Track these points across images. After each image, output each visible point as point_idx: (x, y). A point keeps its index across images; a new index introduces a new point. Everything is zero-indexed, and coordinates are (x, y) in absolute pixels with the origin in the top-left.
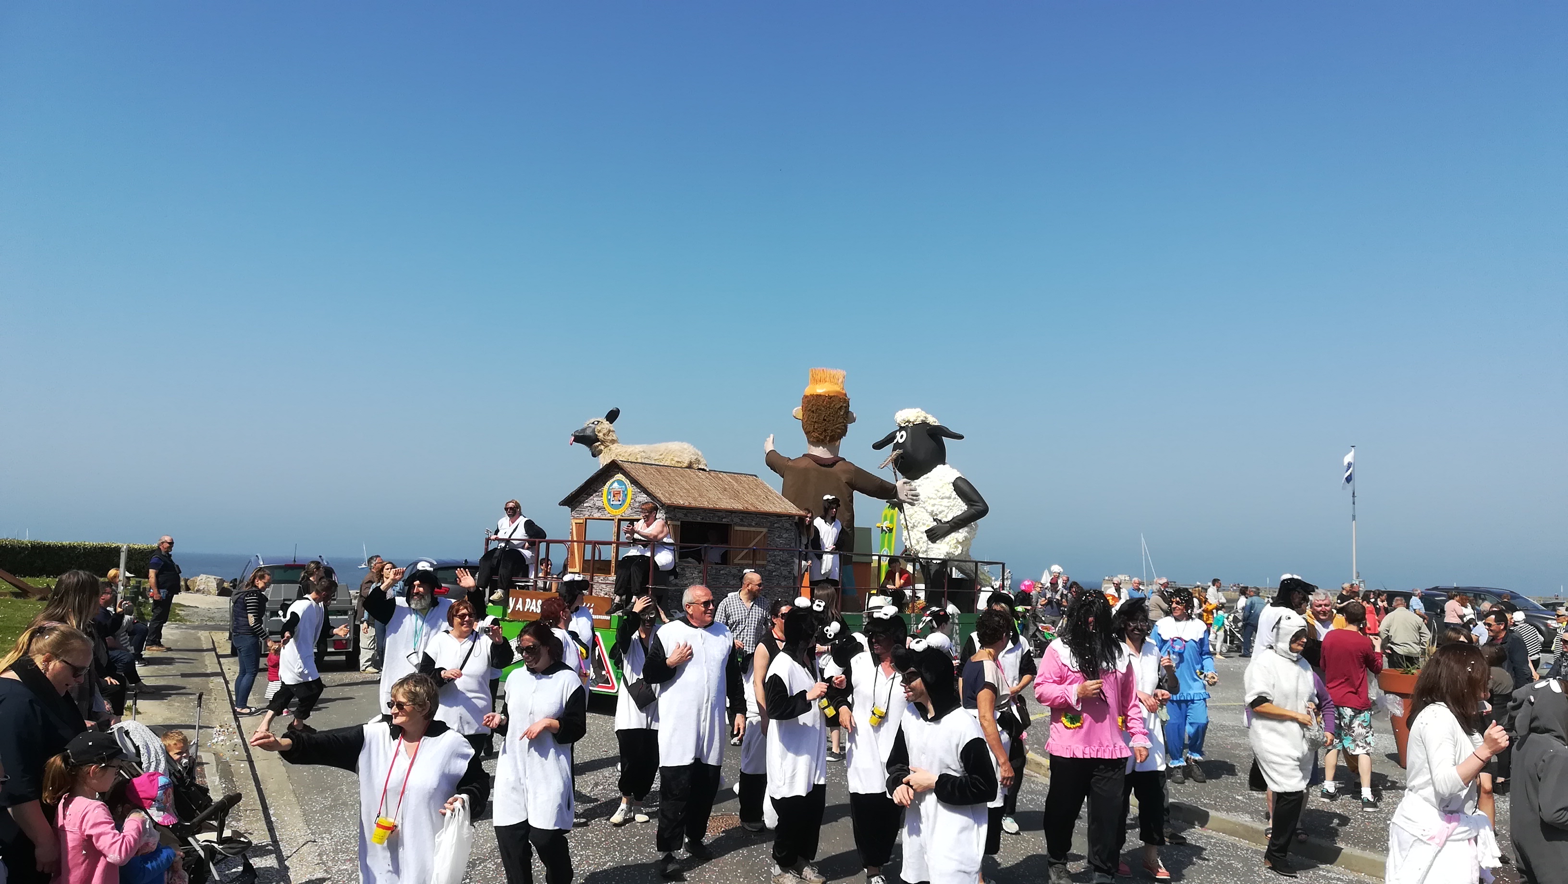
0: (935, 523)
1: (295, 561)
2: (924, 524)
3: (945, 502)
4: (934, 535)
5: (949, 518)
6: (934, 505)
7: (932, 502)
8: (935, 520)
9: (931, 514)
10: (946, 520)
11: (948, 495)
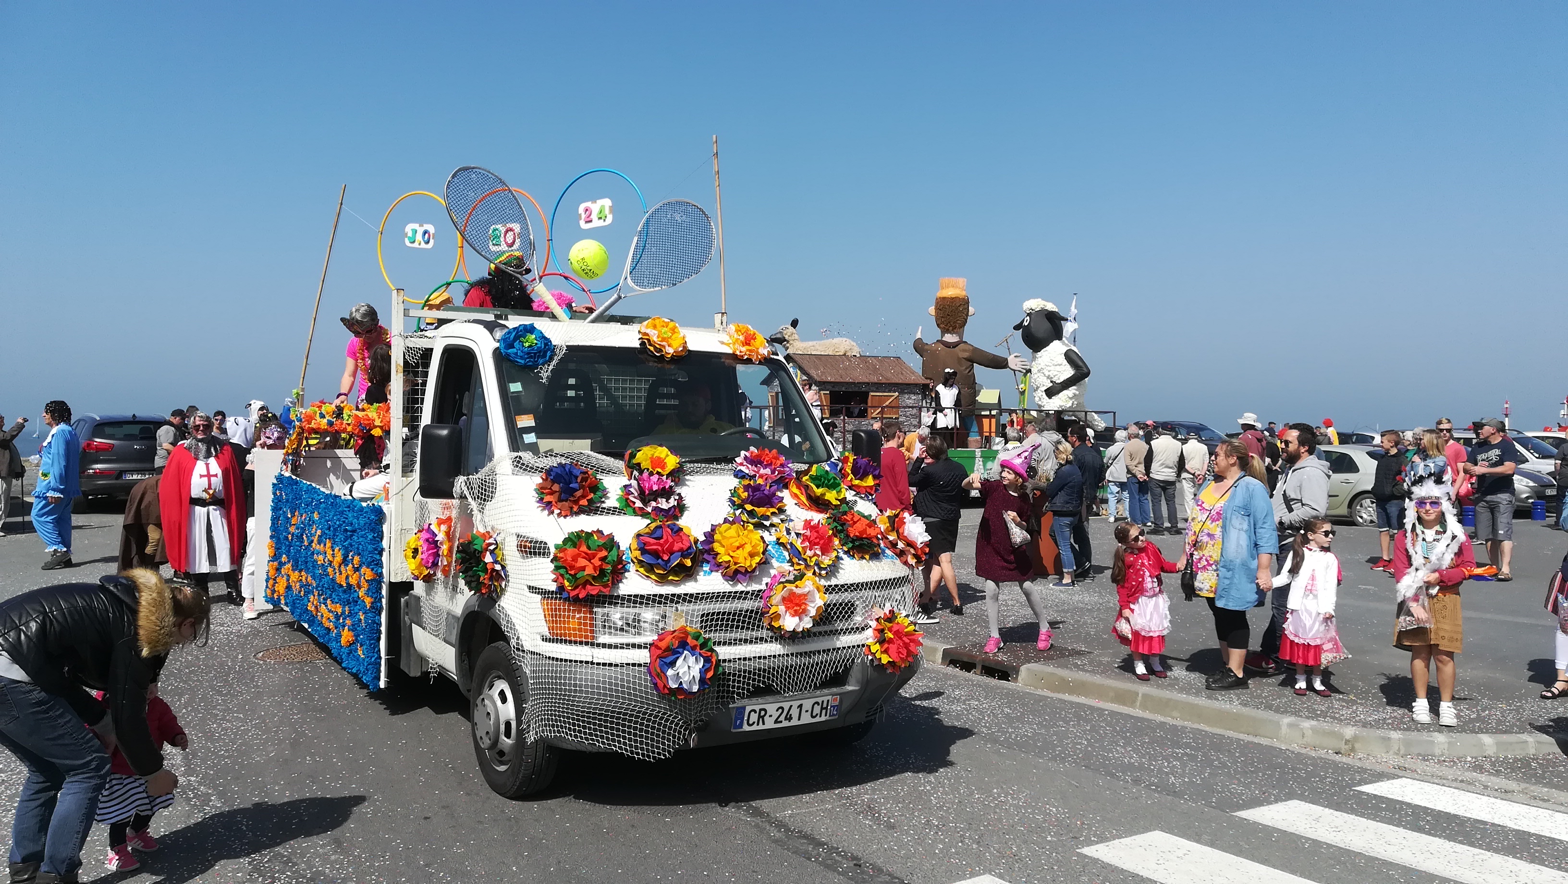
0: (1052, 384)
2: (1044, 385)
3: (1058, 368)
4: (1051, 393)
5: (1062, 380)
6: (1049, 371)
7: (1049, 368)
8: (1051, 382)
9: (1048, 377)
10: (1059, 381)
11: (1060, 363)
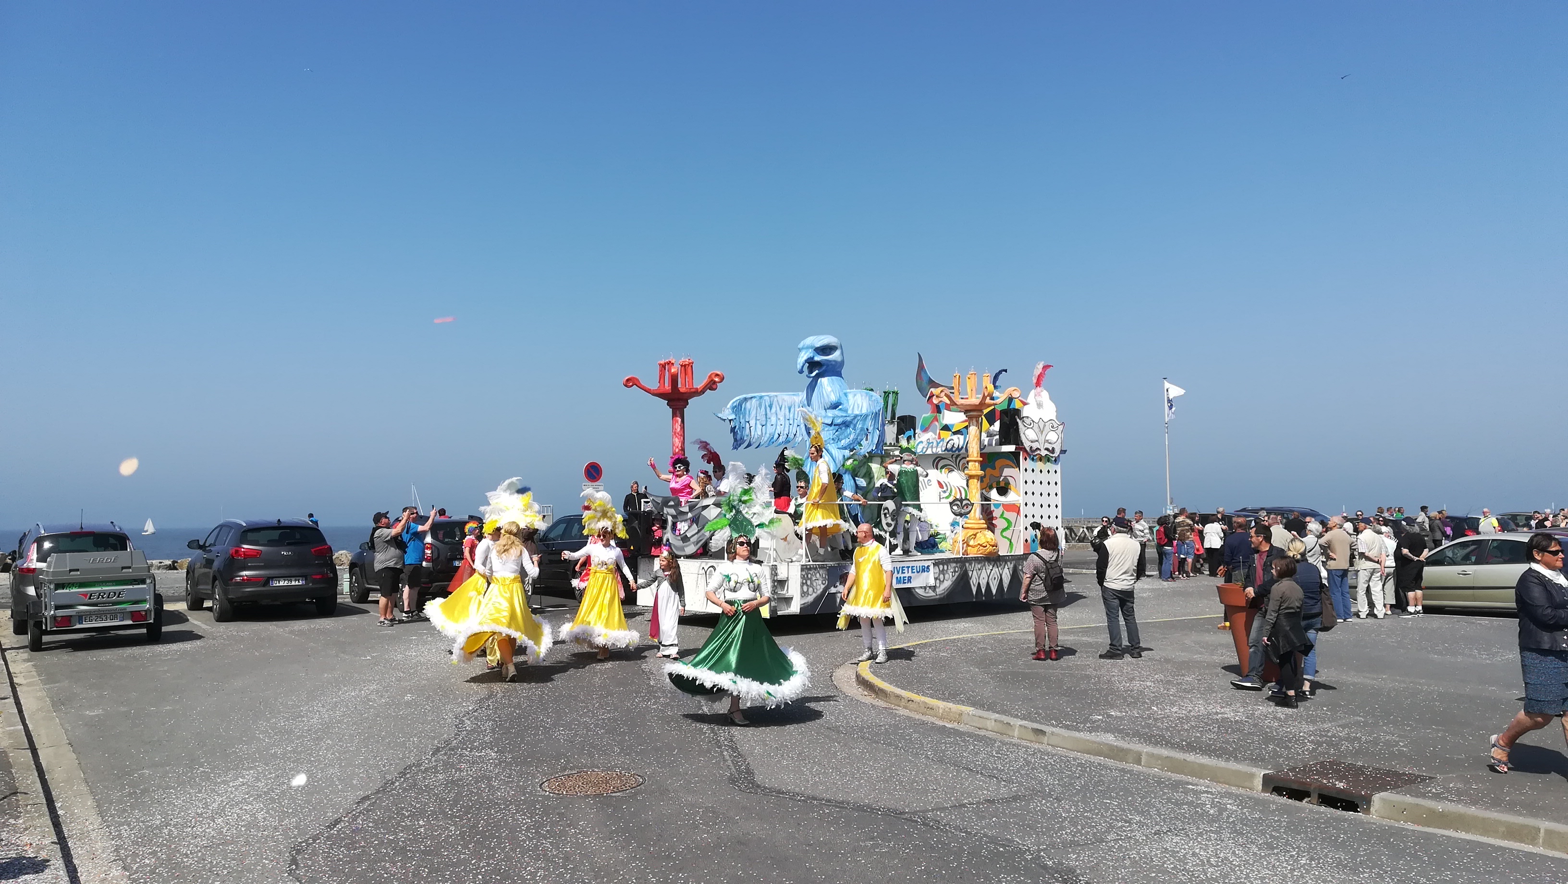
1: (82, 528)
